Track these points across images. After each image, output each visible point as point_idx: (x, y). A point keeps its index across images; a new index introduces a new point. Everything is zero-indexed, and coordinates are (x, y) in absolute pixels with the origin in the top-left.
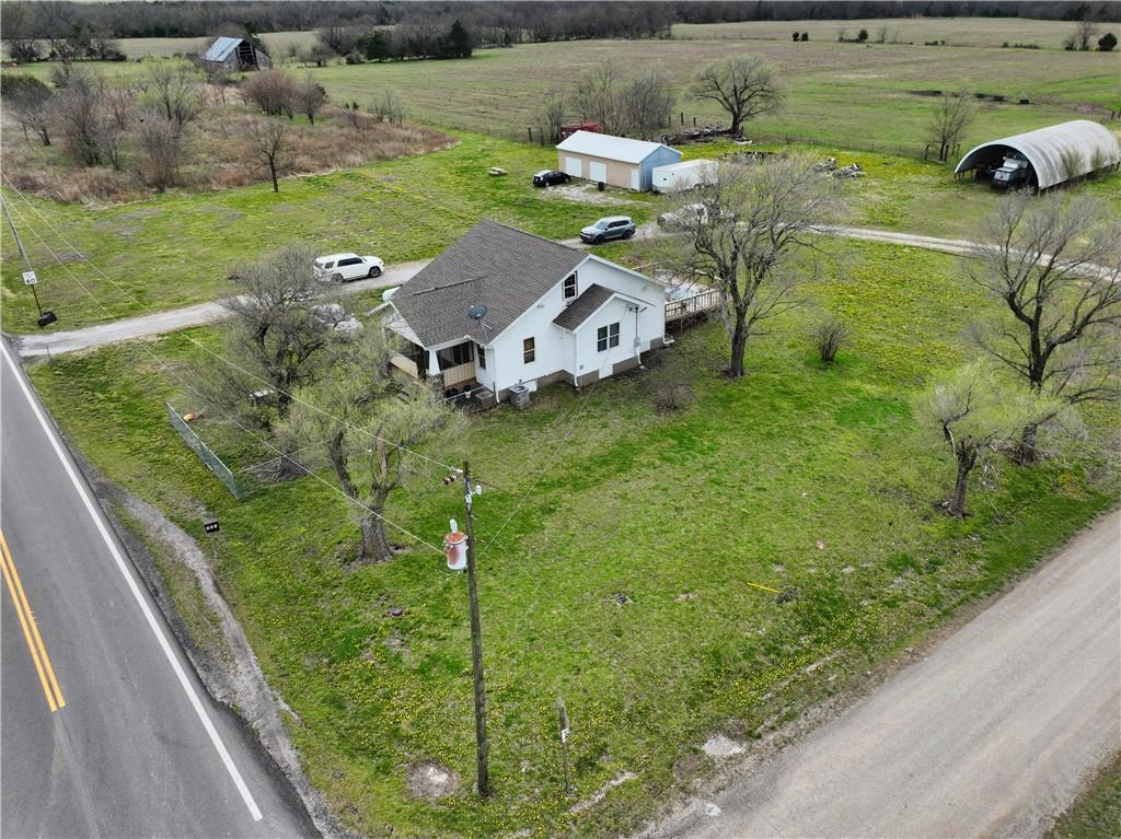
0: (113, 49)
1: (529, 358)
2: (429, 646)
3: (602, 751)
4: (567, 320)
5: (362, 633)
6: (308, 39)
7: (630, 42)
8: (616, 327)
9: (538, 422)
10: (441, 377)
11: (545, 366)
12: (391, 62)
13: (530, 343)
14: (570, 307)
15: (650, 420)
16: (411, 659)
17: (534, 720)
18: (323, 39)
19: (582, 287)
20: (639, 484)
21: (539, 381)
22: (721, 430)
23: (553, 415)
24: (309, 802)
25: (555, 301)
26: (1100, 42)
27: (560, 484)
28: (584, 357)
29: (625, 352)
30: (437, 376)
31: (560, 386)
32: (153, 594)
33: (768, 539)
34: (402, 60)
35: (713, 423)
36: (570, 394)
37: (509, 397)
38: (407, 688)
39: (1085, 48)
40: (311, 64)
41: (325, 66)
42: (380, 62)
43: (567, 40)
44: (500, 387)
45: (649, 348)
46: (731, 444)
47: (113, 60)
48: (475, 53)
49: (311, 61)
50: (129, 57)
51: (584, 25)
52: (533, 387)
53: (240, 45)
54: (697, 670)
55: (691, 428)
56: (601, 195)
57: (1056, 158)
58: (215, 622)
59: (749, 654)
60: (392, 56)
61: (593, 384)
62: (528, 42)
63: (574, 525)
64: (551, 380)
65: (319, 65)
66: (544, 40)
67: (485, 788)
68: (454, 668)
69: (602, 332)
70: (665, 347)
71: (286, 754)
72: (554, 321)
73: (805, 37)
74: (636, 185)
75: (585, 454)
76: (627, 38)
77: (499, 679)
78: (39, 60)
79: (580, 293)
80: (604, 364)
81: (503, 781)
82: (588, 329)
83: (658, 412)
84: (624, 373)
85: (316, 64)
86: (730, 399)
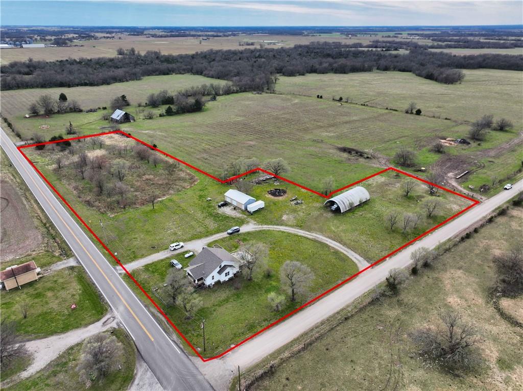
1: (213, 279)
2: (198, 333)
3: (218, 346)
4: (220, 272)
5: (189, 331)
8: (229, 272)
9: (214, 291)
10: (198, 283)
11: (216, 280)
13: (213, 276)
14: (220, 270)
15: (233, 292)
16: (195, 334)
17: (211, 342)
19: (222, 266)
20: (229, 306)
21: (215, 282)
22: (245, 294)
23: (217, 290)
24: (185, 352)
25: (218, 269)
26: (416, 112)
27: (217, 305)
28: (223, 278)
29: (231, 276)
31: (218, 283)
32: (159, 325)
33: (247, 316)
35: (244, 292)
36: (220, 285)
37: (209, 286)
38: (195, 338)
39: (412, 113)
40: (147, 118)
44: (208, 284)
45: (236, 273)
46: (246, 297)
49: (147, 116)
52: (213, 284)
53: (125, 114)
54: (232, 336)
55: (240, 294)
57: (347, 203)
58: (169, 329)
59: (240, 334)
61: (225, 282)
63: (218, 313)
65: (150, 118)
67: (205, 350)
68: (201, 336)
69: (226, 274)
70: (239, 272)
71: (181, 346)
72: (218, 272)
73: (321, 97)
74: (243, 208)
75: (221, 299)
76: (258, 93)
77: (207, 337)
78: (54, 113)
80: (227, 279)
81: (207, 350)
82: (224, 274)
83: (235, 289)
84: (230, 279)
86: (248, 286)
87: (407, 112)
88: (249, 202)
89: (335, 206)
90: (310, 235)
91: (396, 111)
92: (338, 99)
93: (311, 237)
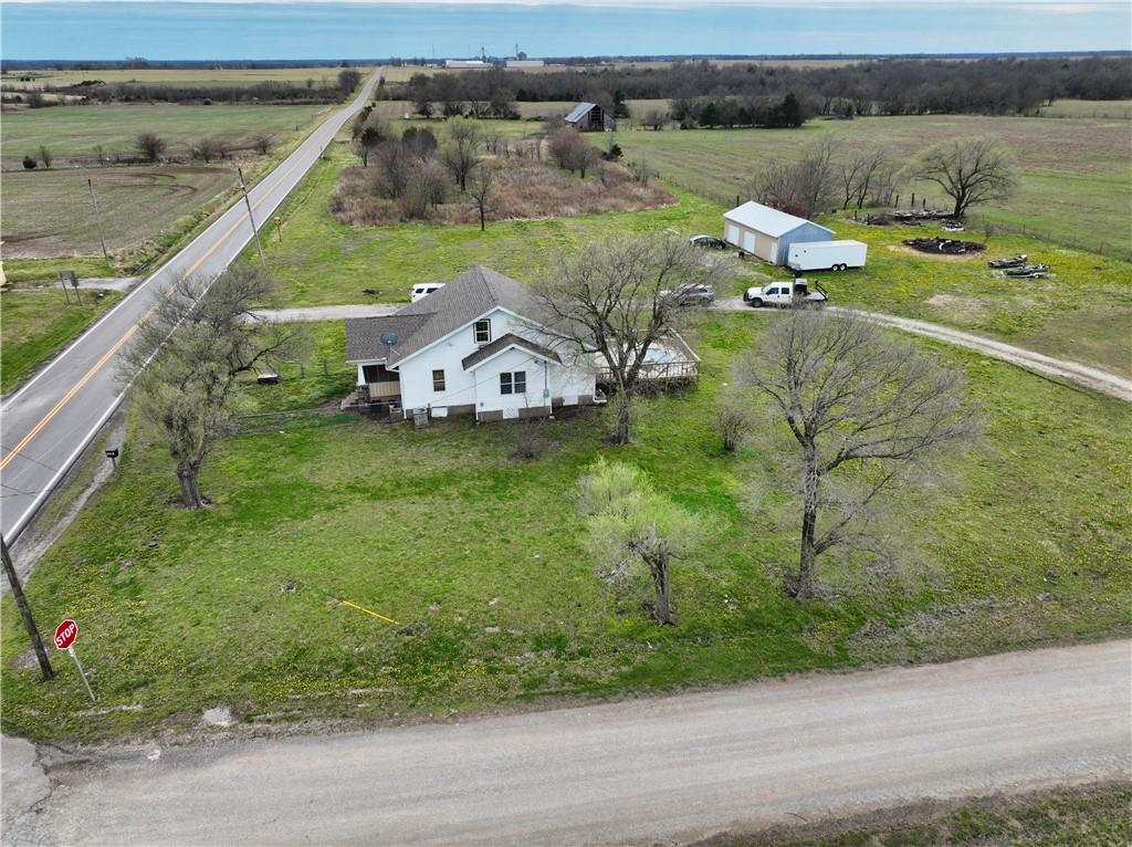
0: (513, 110)
1: (439, 387)
4: (470, 360)
6: (663, 106)
7: (987, 118)
8: (521, 375)
10: (366, 389)
12: (721, 129)
13: (439, 374)
14: (481, 349)
16: (121, 577)
18: (675, 106)
19: (495, 334)
20: (418, 508)
21: (450, 409)
25: (465, 342)
27: (366, 491)
29: (534, 400)
30: (363, 387)
31: (464, 418)
33: (457, 581)
34: (731, 128)
35: (543, 477)
37: (413, 416)
40: (649, 128)
41: (660, 129)
42: (711, 128)
43: (919, 114)
45: (576, 403)
47: (512, 119)
48: (808, 123)
49: (649, 125)
50: (523, 116)
51: (942, 100)
52: (444, 413)
55: (520, 476)
56: (736, 264)
58: (63, 515)
60: (723, 124)
61: (495, 421)
62: (877, 115)
64: (463, 411)
65: (656, 129)
66: (893, 113)
69: (506, 377)
70: (594, 404)
72: (462, 362)
75: (413, 474)
76: (985, 114)
79: (494, 340)
80: (511, 406)
83: (512, 456)
84: (530, 417)
85: (652, 128)
88: (798, 236)
90: (1049, 364)
93: (1050, 371)
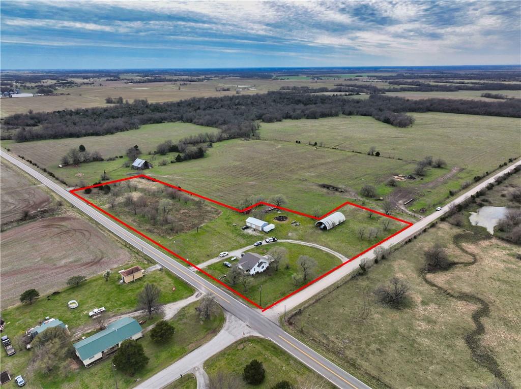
3: (267, 303)
4: (259, 266)
5: (248, 297)
9: (256, 277)
11: (256, 271)
15: (268, 277)
20: (268, 284)
24: (250, 306)
25: (258, 264)
26: (376, 154)
27: (260, 284)
28: (261, 270)
29: (265, 268)
36: (259, 274)
39: (373, 155)
44: (252, 274)
46: (276, 279)
47: (100, 160)
48: (205, 154)
53: (145, 162)
54: (273, 298)
56: (255, 232)
57: (331, 223)
59: (277, 297)
63: (262, 288)
64: (257, 273)
70: (269, 267)
71: (247, 304)
73: (299, 142)
74: (261, 230)
78: (82, 162)
80: (262, 270)
86: (276, 274)
87: (369, 154)
88: (264, 225)
89: (323, 225)
91: (360, 153)
92: (313, 144)
